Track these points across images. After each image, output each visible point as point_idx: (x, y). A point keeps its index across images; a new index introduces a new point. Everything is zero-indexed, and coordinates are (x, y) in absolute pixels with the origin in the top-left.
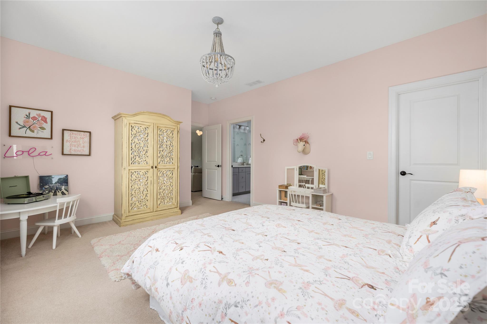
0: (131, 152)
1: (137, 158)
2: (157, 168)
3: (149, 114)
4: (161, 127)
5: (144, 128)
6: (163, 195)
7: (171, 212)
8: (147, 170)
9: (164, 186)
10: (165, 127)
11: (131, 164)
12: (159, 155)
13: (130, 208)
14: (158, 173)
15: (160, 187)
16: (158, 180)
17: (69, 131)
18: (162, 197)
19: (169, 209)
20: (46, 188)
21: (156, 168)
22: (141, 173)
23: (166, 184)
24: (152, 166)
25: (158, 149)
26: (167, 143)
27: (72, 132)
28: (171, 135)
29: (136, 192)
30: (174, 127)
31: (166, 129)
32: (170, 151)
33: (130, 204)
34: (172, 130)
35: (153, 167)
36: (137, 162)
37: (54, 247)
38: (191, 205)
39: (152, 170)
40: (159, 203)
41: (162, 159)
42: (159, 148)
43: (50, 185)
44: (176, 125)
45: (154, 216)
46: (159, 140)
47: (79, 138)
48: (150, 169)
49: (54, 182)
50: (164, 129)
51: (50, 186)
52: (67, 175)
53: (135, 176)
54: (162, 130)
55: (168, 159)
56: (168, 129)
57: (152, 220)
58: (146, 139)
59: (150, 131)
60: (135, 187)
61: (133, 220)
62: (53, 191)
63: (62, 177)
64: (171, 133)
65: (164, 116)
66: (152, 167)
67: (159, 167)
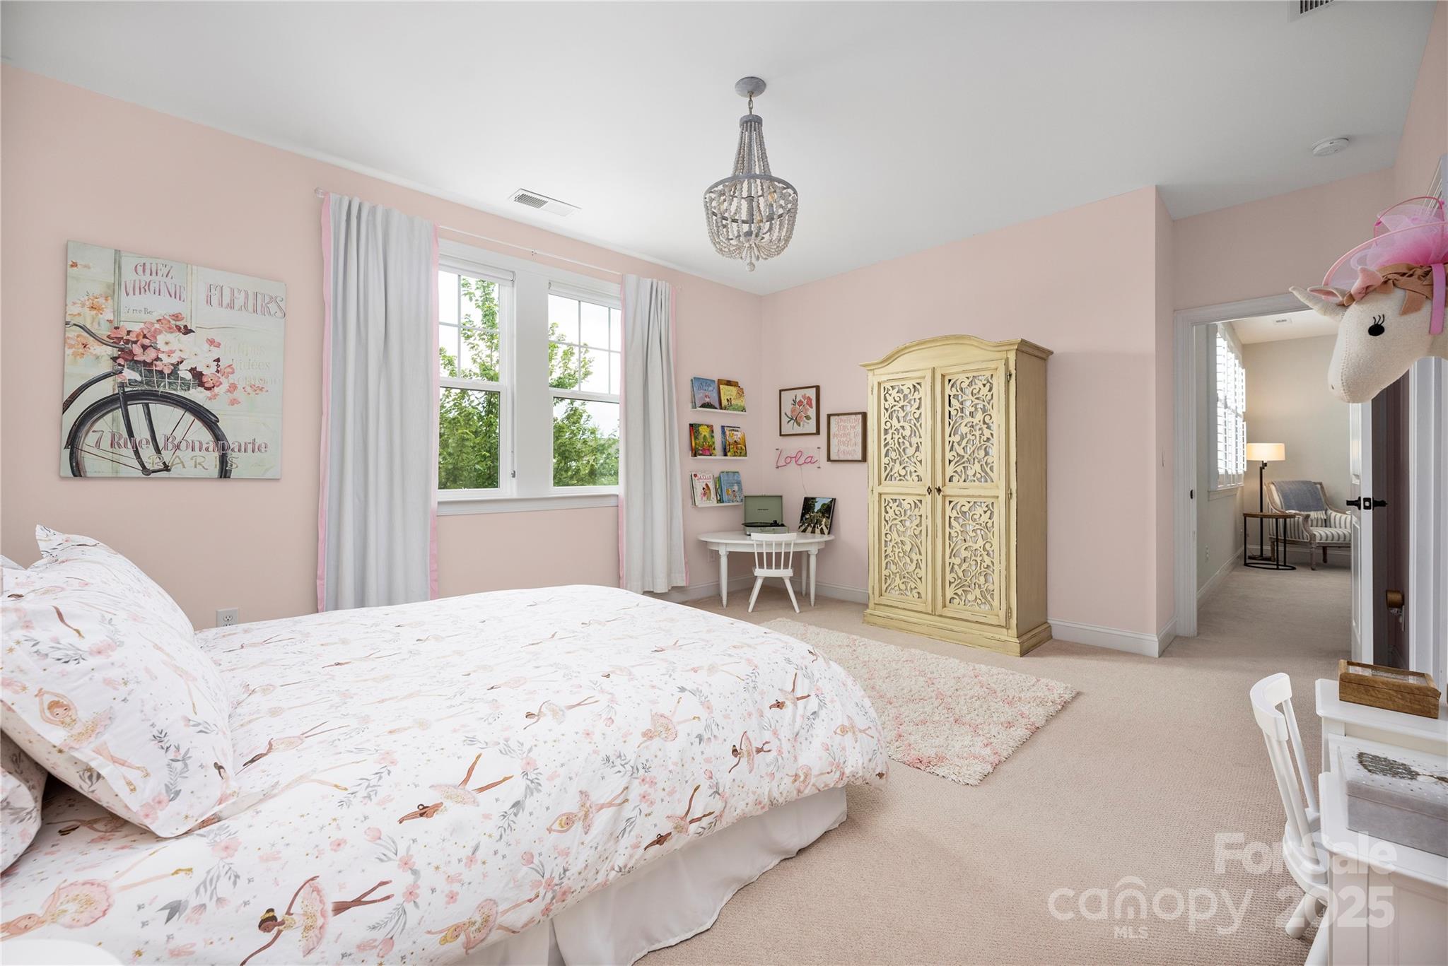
0: (883, 451)
1: (897, 467)
2: (942, 493)
3: (920, 347)
4: (952, 374)
5: (911, 387)
6: (961, 575)
7: (985, 634)
8: (919, 498)
9: (965, 547)
10: (964, 371)
11: (885, 480)
12: (949, 456)
13: (884, 588)
14: (948, 509)
15: (952, 550)
16: (948, 529)
17: (836, 417)
18: (959, 580)
19: (977, 622)
20: (806, 519)
21: (939, 494)
22: (905, 504)
23: (971, 544)
24: (929, 488)
25: (947, 438)
26: (971, 419)
27: (840, 417)
28: (985, 391)
29: (894, 549)
30: (993, 365)
31: (968, 378)
32: (983, 443)
33: (883, 578)
34: (988, 374)
35: (931, 491)
36: (896, 475)
37: (750, 610)
38: (1157, 656)
39: (929, 497)
40: (949, 594)
41: (959, 469)
42: (950, 436)
43: (812, 514)
44: (998, 355)
45: (935, 627)
46: (950, 412)
47: (849, 427)
48: (925, 495)
49: (816, 510)
50: (962, 377)
51: (811, 516)
52: (834, 500)
53: (893, 510)
54: (958, 383)
55: (977, 467)
56: (975, 374)
57: (929, 636)
58: (916, 415)
59: (925, 391)
60: (893, 539)
61: (888, 618)
62: (812, 525)
63: (827, 501)
64: (984, 385)
65: (958, 339)
66: (929, 490)
67: (947, 490)
